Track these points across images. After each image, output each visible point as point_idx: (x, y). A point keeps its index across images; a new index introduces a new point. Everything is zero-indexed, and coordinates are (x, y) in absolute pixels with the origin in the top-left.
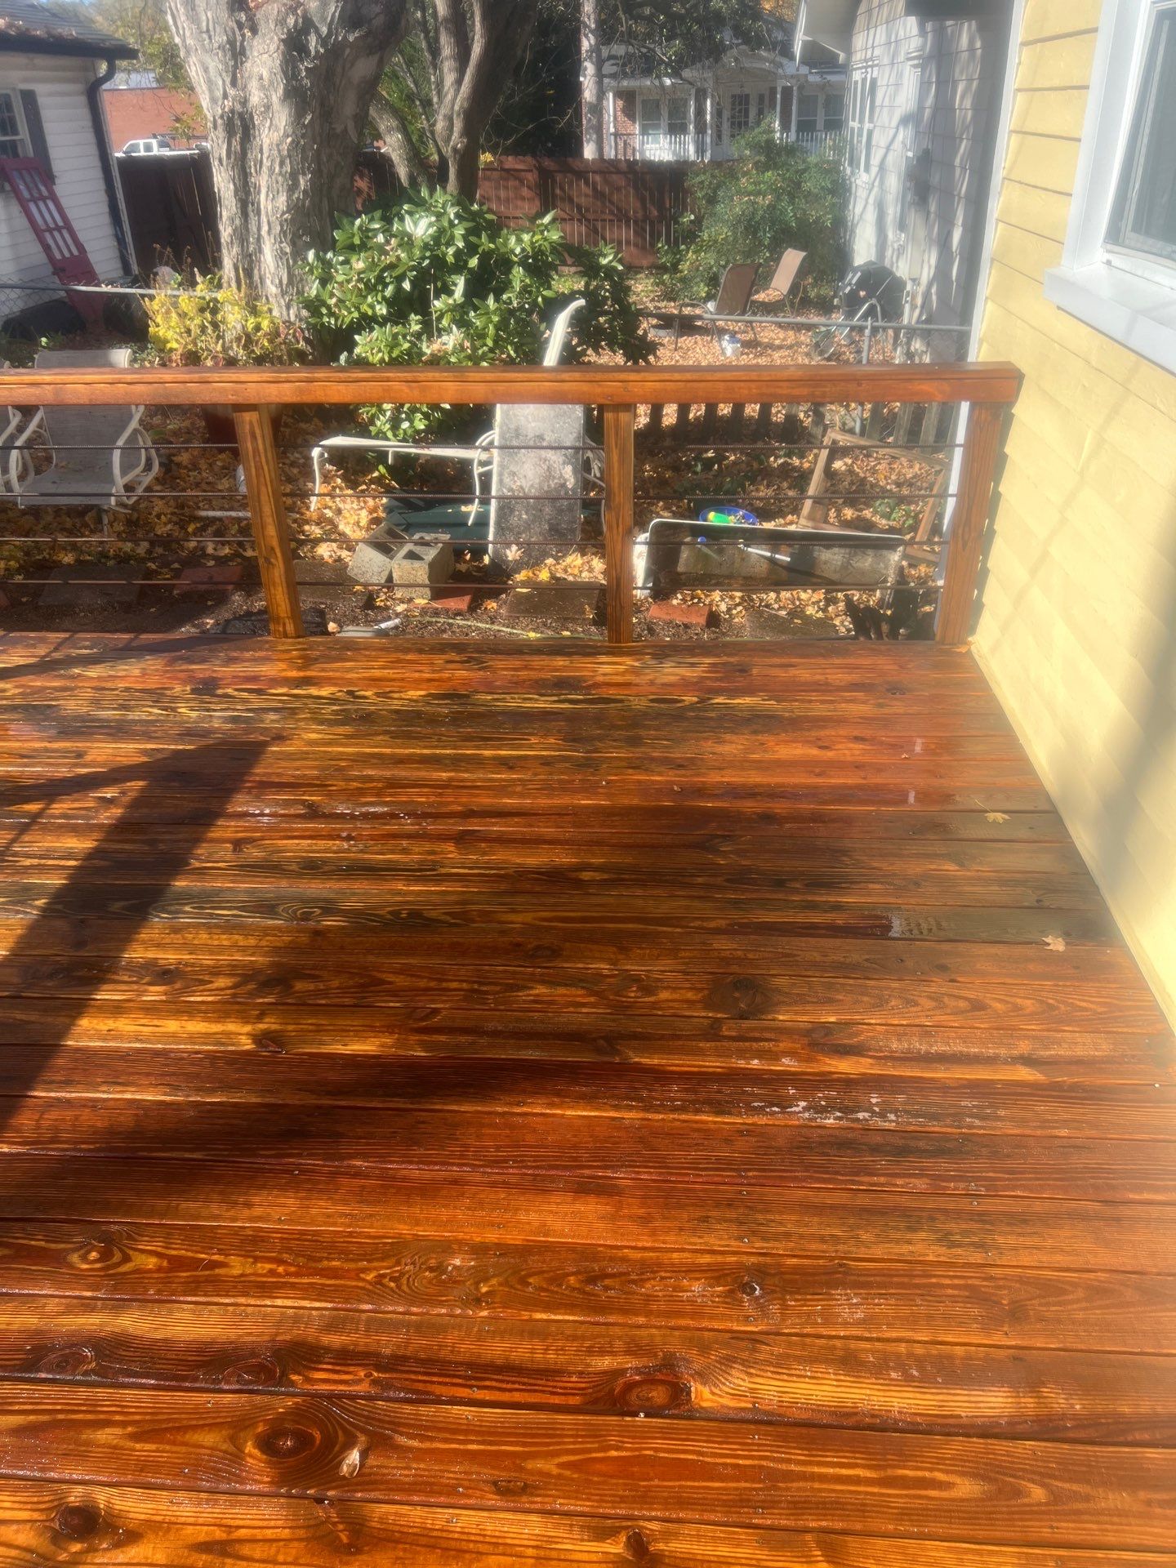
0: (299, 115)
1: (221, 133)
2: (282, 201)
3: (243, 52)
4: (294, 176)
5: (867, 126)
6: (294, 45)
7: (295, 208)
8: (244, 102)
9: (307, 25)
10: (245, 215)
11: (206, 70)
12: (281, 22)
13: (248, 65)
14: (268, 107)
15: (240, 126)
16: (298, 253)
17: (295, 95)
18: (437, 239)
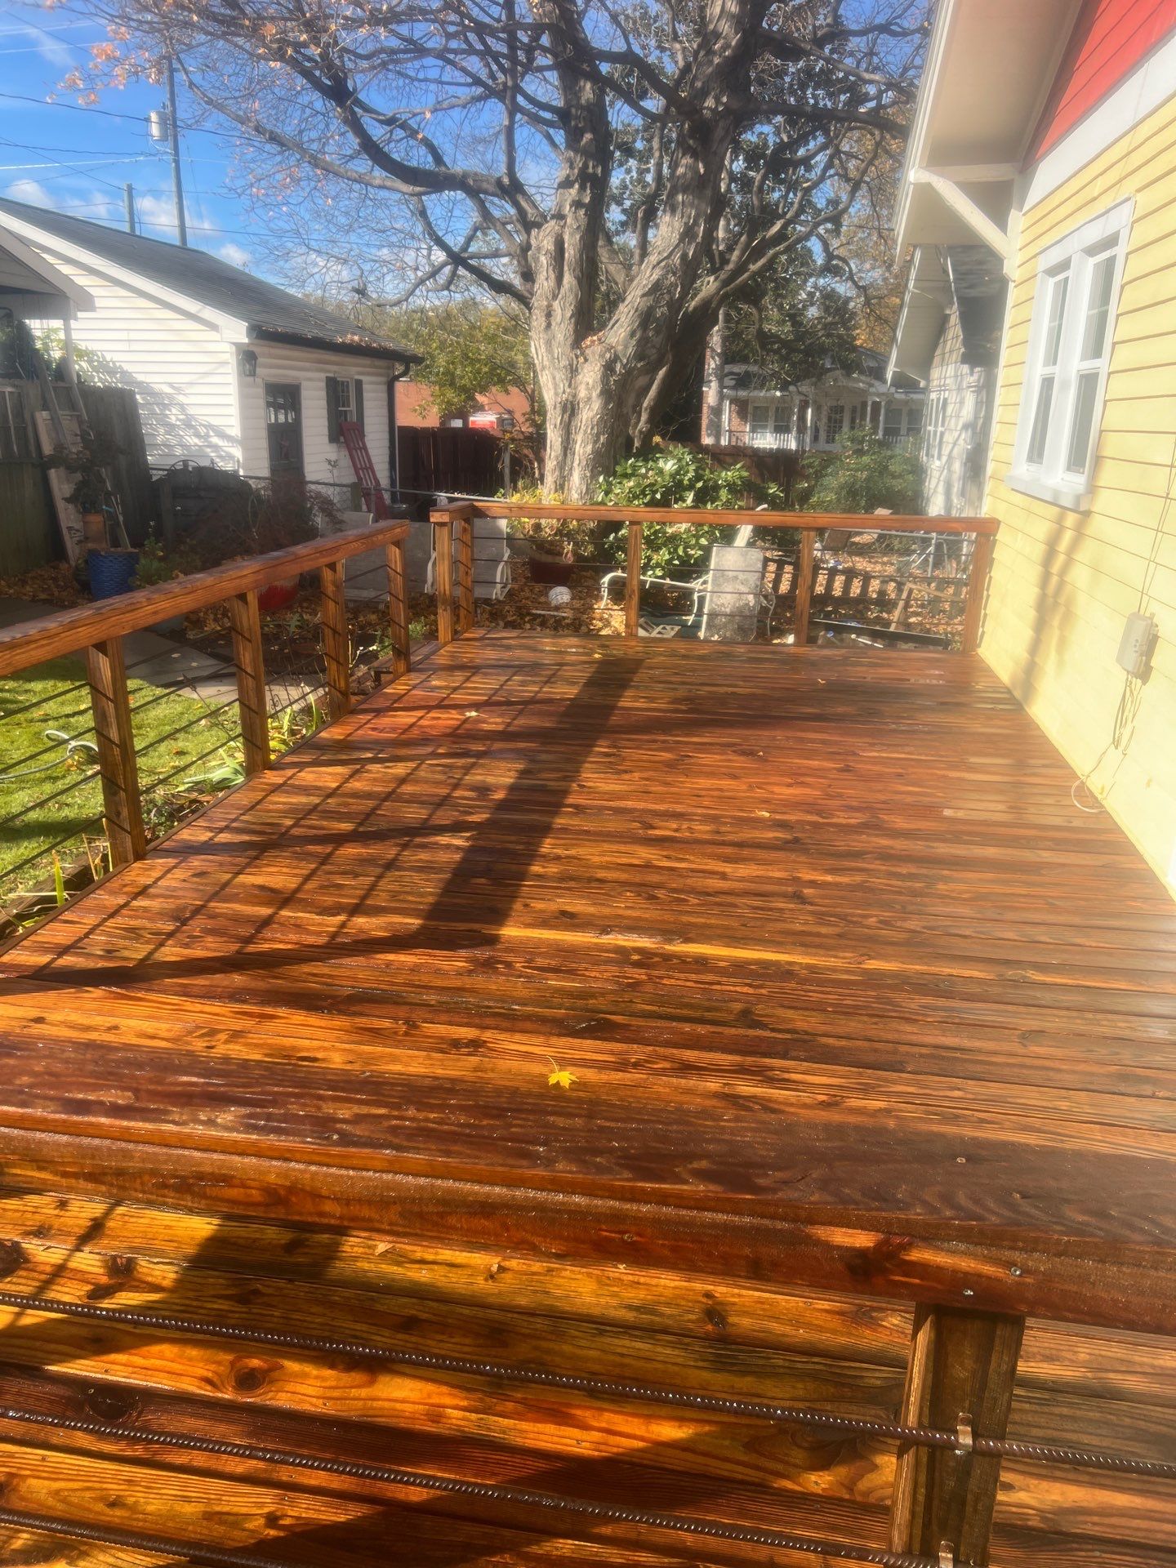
0: (606, 403)
1: (558, 411)
2: (589, 448)
3: (577, 370)
4: (598, 436)
5: (940, 429)
6: (609, 368)
7: (597, 454)
8: (575, 396)
9: (616, 358)
10: (565, 455)
11: (554, 378)
12: (602, 356)
13: (580, 377)
14: (589, 399)
15: (570, 409)
16: (594, 477)
17: (606, 394)
18: (678, 472)
